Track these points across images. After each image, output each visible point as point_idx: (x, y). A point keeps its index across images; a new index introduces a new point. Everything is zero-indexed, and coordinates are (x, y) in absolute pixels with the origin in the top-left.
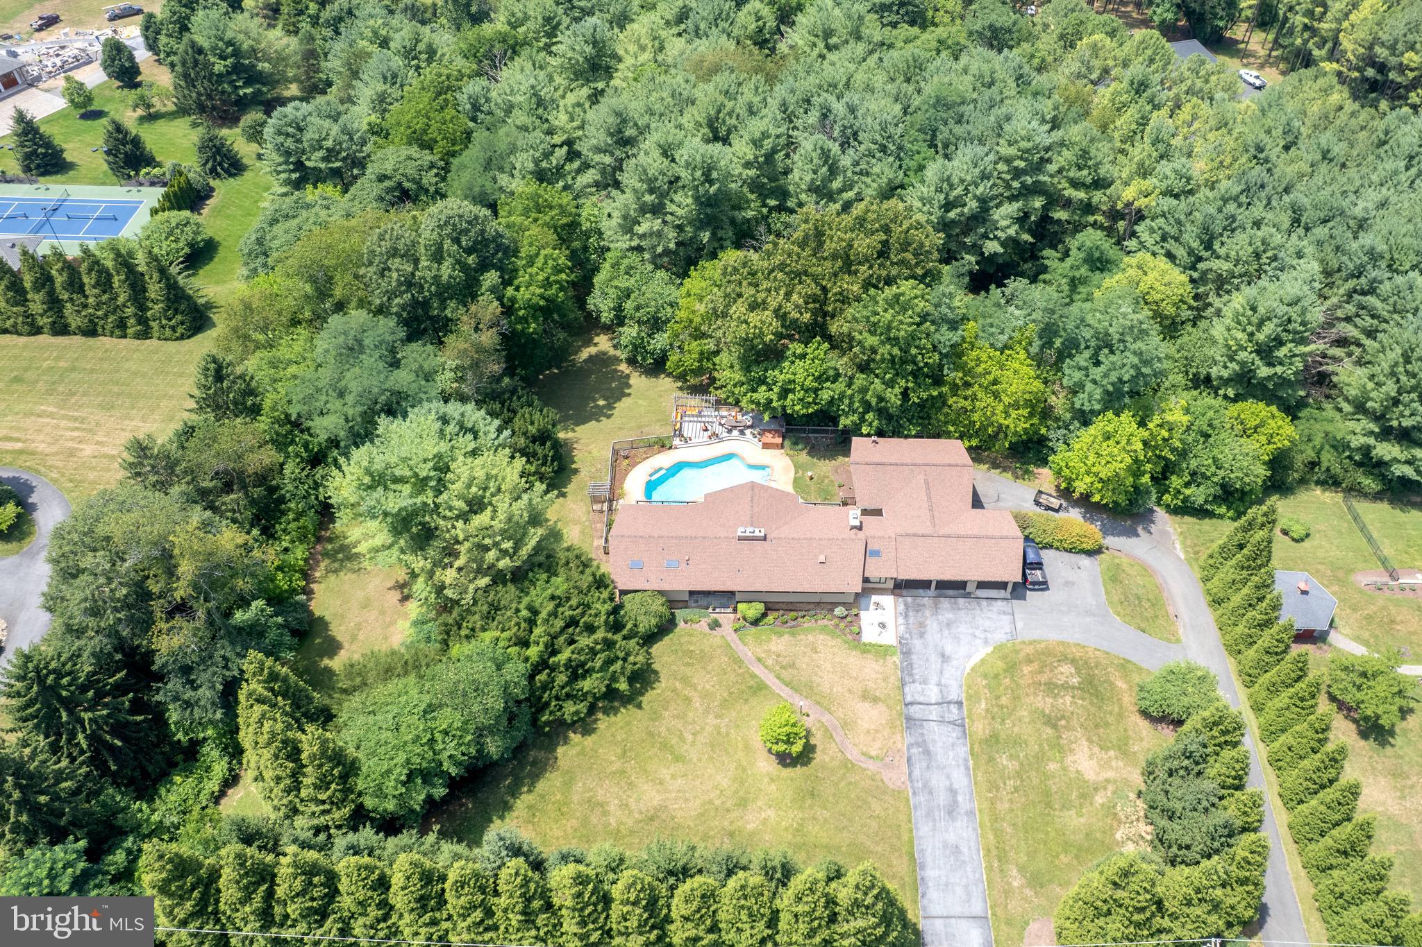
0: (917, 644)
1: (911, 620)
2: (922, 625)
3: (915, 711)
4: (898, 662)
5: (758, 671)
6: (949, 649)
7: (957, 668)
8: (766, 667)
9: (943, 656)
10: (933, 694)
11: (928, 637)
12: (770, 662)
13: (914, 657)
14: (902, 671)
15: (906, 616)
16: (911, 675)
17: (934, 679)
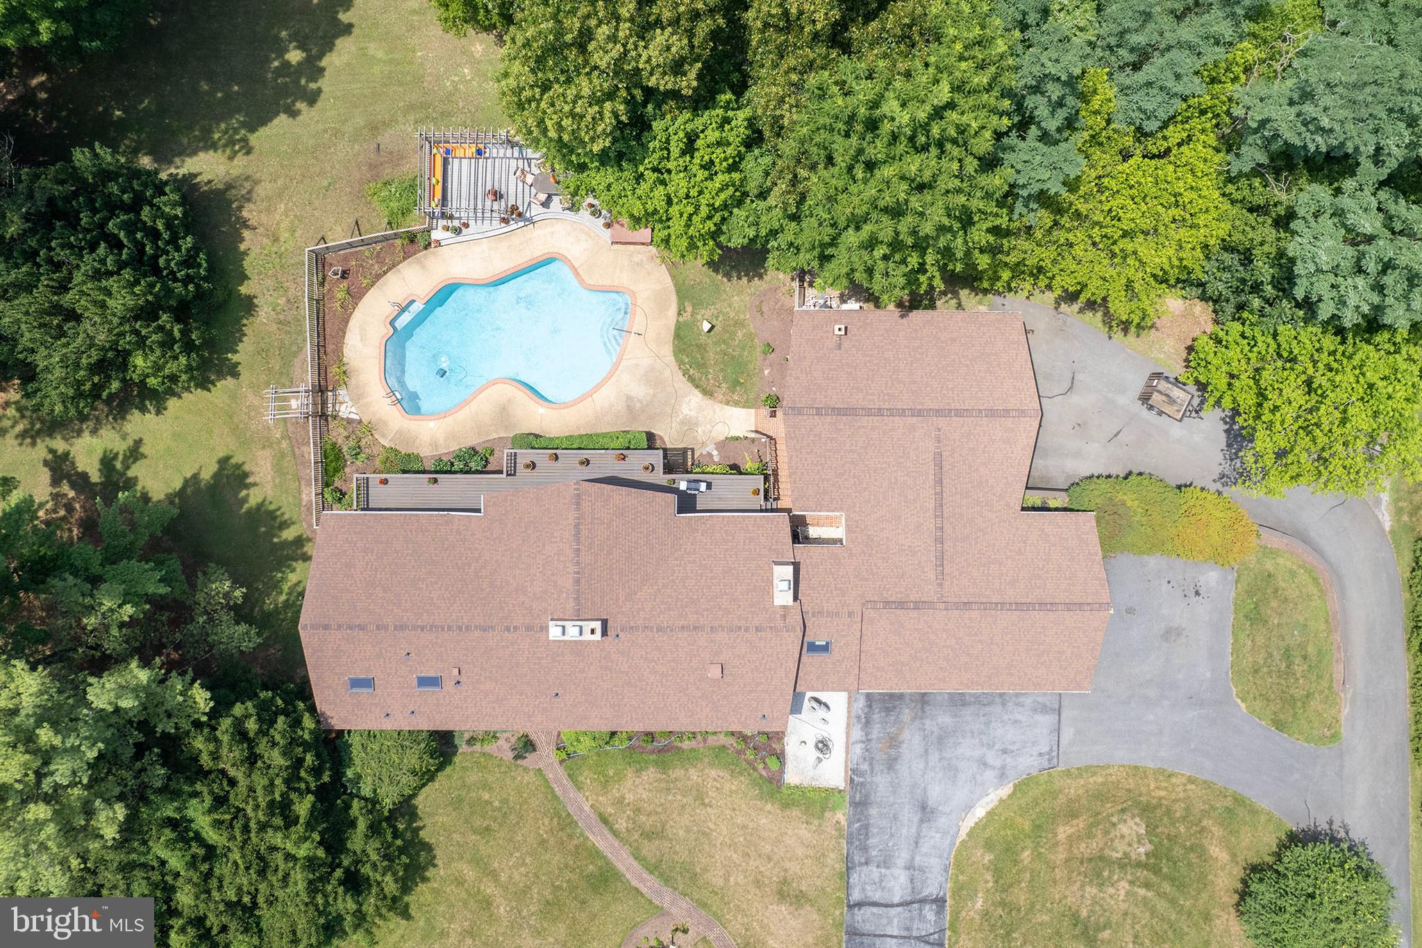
0: (881, 782)
1: (876, 732)
2: (893, 742)
3: (862, 919)
4: (844, 822)
5: (601, 841)
6: (935, 793)
7: (945, 833)
8: (616, 834)
9: (923, 807)
10: (898, 885)
11: (902, 767)
12: (622, 825)
13: (873, 811)
14: (849, 843)
15: (867, 723)
16: (864, 848)
17: (902, 857)
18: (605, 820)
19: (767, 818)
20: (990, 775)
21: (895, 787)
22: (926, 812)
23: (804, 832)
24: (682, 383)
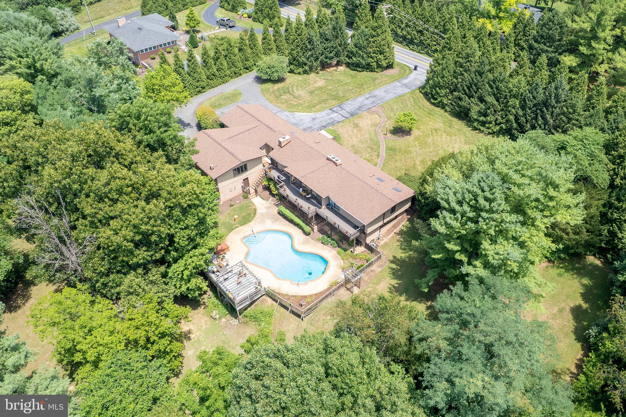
0: (316, 127)
3: (347, 115)
4: (331, 127)
5: (383, 153)
6: (309, 120)
7: (316, 115)
8: (379, 153)
10: (334, 115)
11: (309, 126)
12: (376, 153)
13: (323, 125)
14: (334, 124)
16: (333, 122)
17: (328, 117)
18: (378, 156)
19: (345, 136)
20: (295, 116)
21: (314, 125)
22: (314, 119)
23: (340, 130)
24: (258, 215)
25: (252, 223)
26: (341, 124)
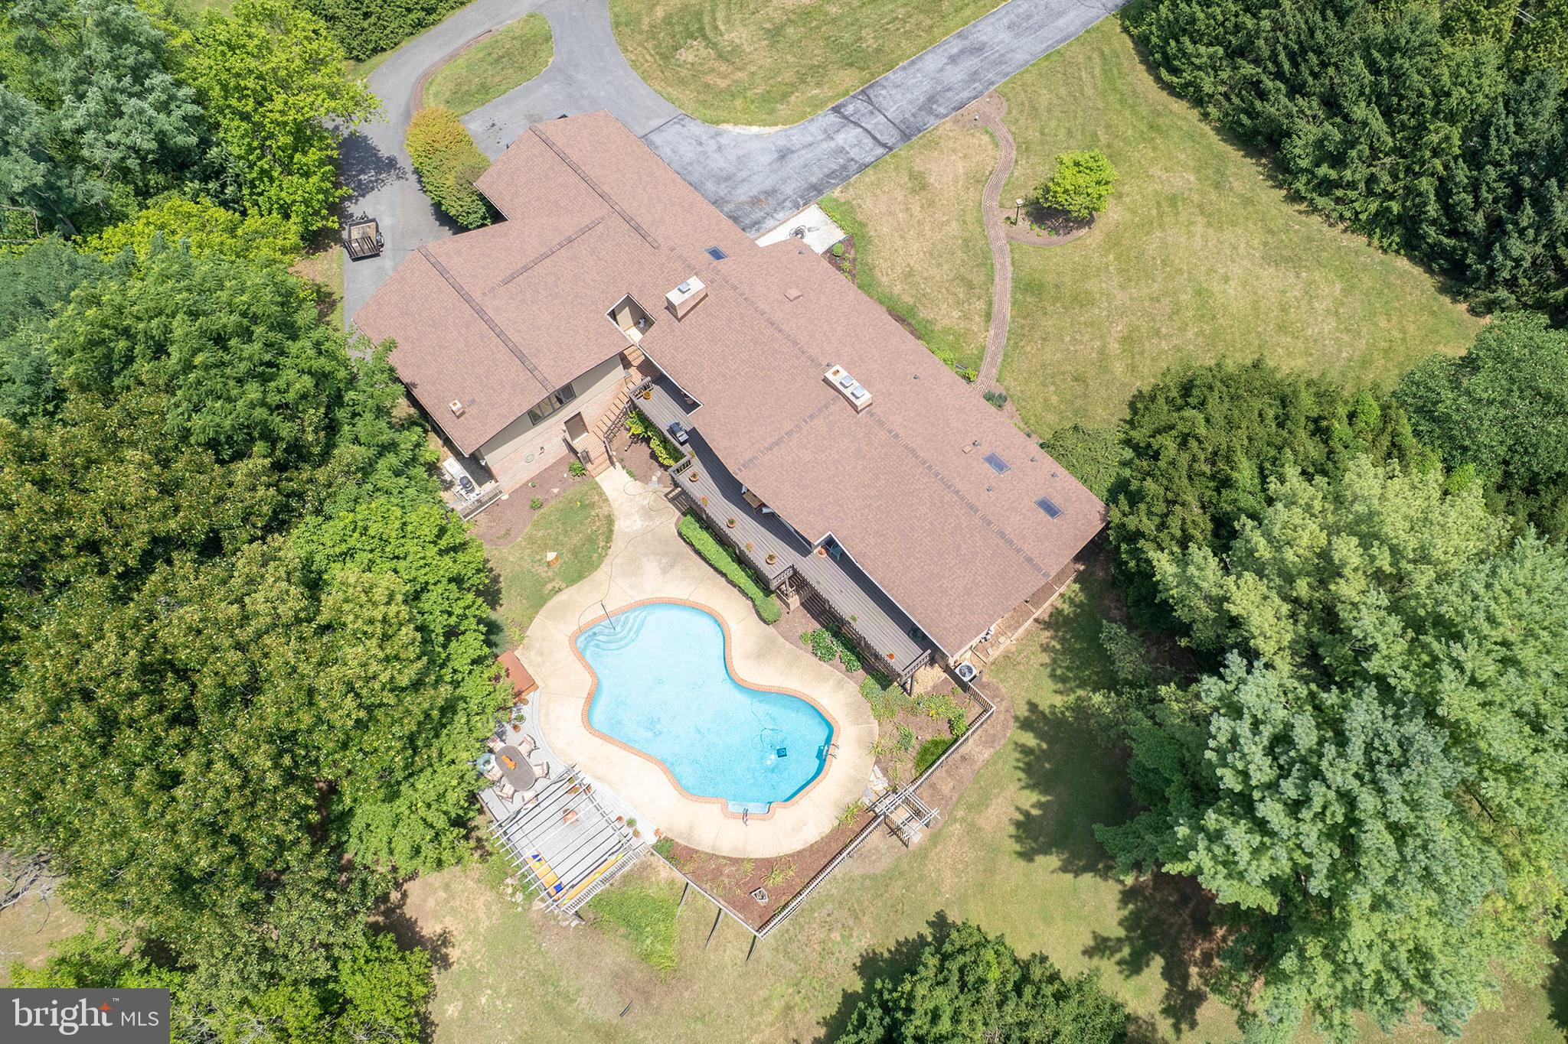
1: (757, 215)
2: (755, 202)
3: (890, 136)
4: (839, 189)
6: (767, 158)
7: (788, 136)
10: (848, 137)
11: (768, 185)
12: (980, 305)
14: (849, 177)
17: (828, 145)
18: (988, 316)
19: (882, 229)
20: (723, 141)
21: (784, 181)
22: (784, 155)
23: (868, 203)
24: (618, 544)
25: (600, 575)
26: (870, 176)
